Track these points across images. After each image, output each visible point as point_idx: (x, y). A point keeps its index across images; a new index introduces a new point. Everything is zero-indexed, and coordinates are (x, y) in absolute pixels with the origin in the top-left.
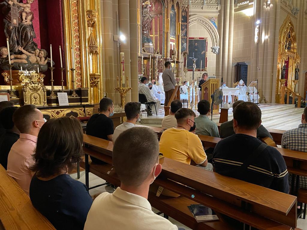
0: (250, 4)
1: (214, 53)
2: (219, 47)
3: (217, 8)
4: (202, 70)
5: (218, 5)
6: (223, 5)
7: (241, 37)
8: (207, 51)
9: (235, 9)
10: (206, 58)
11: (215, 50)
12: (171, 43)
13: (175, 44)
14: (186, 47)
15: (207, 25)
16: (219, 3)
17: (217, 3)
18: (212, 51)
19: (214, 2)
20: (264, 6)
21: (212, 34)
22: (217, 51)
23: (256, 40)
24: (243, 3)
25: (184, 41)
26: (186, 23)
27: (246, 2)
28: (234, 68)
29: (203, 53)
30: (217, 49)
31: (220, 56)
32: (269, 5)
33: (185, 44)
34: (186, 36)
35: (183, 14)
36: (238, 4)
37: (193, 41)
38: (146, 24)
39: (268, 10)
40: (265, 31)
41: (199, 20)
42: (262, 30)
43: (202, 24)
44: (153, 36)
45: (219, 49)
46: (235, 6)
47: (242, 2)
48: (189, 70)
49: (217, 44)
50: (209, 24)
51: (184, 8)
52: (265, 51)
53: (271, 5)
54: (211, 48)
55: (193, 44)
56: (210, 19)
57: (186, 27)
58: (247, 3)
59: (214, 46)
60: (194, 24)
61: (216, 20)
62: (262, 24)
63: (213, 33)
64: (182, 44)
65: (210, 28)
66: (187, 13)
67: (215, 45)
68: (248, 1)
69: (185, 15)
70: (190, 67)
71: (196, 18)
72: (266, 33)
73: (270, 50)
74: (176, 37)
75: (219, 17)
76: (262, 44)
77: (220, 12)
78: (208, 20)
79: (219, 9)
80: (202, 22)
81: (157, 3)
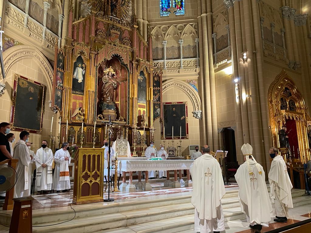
0: (228, 62)
1: (196, 118)
2: (201, 111)
3: (196, 70)
4: (182, 138)
5: (196, 68)
6: (202, 67)
7: (224, 99)
8: (187, 116)
9: (215, 70)
10: (187, 124)
11: (197, 115)
12: (139, 109)
13: (145, 110)
14: (160, 112)
15: (185, 88)
16: (198, 65)
17: (196, 66)
18: (194, 116)
19: (192, 65)
20: (240, 62)
21: (193, 98)
22: (199, 115)
23: (237, 101)
24: (222, 62)
25: (157, 106)
26: (159, 88)
27: (224, 61)
28: (220, 134)
29: (182, 118)
30: (199, 113)
31: (203, 121)
32: (246, 61)
33: (159, 109)
34: (160, 101)
35: (156, 79)
36: (217, 64)
37: (171, 106)
38: (107, 91)
39: (246, 66)
40: (245, 89)
41: (176, 84)
42: (241, 89)
43: (180, 88)
44: (119, 102)
45: (202, 113)
46: (215, 66)
47: (220, 62)
48: (167, 139)
49: (198, 108)
50: (187, 87)
51: (156, 73)
52: (249, 113)
53: (249, 60)
54: (192, 112)
55: (171, 109)
56: (189, 82)
57: (159, 91)
58: (226, 61)
59: (195, 110)
60: (171, 88)
61: (196, 83)
62: (241, 81)
63: (193, 96)
64: (155, 110)
65: (190, 91)
66: (160, 78)
67: (197, 109)
68: (226, 60)
69: (157, 80)
70: (168, 134)
71: (173, 82)
72: (247, 91)
73: (254, 111)
74: (146, 103)
75: (199, 79)
76: (243, 105)
77: (199, 74)
78: (186, 83)
79: (198, 71)
80: (179, 85)
81: (123, 70)
